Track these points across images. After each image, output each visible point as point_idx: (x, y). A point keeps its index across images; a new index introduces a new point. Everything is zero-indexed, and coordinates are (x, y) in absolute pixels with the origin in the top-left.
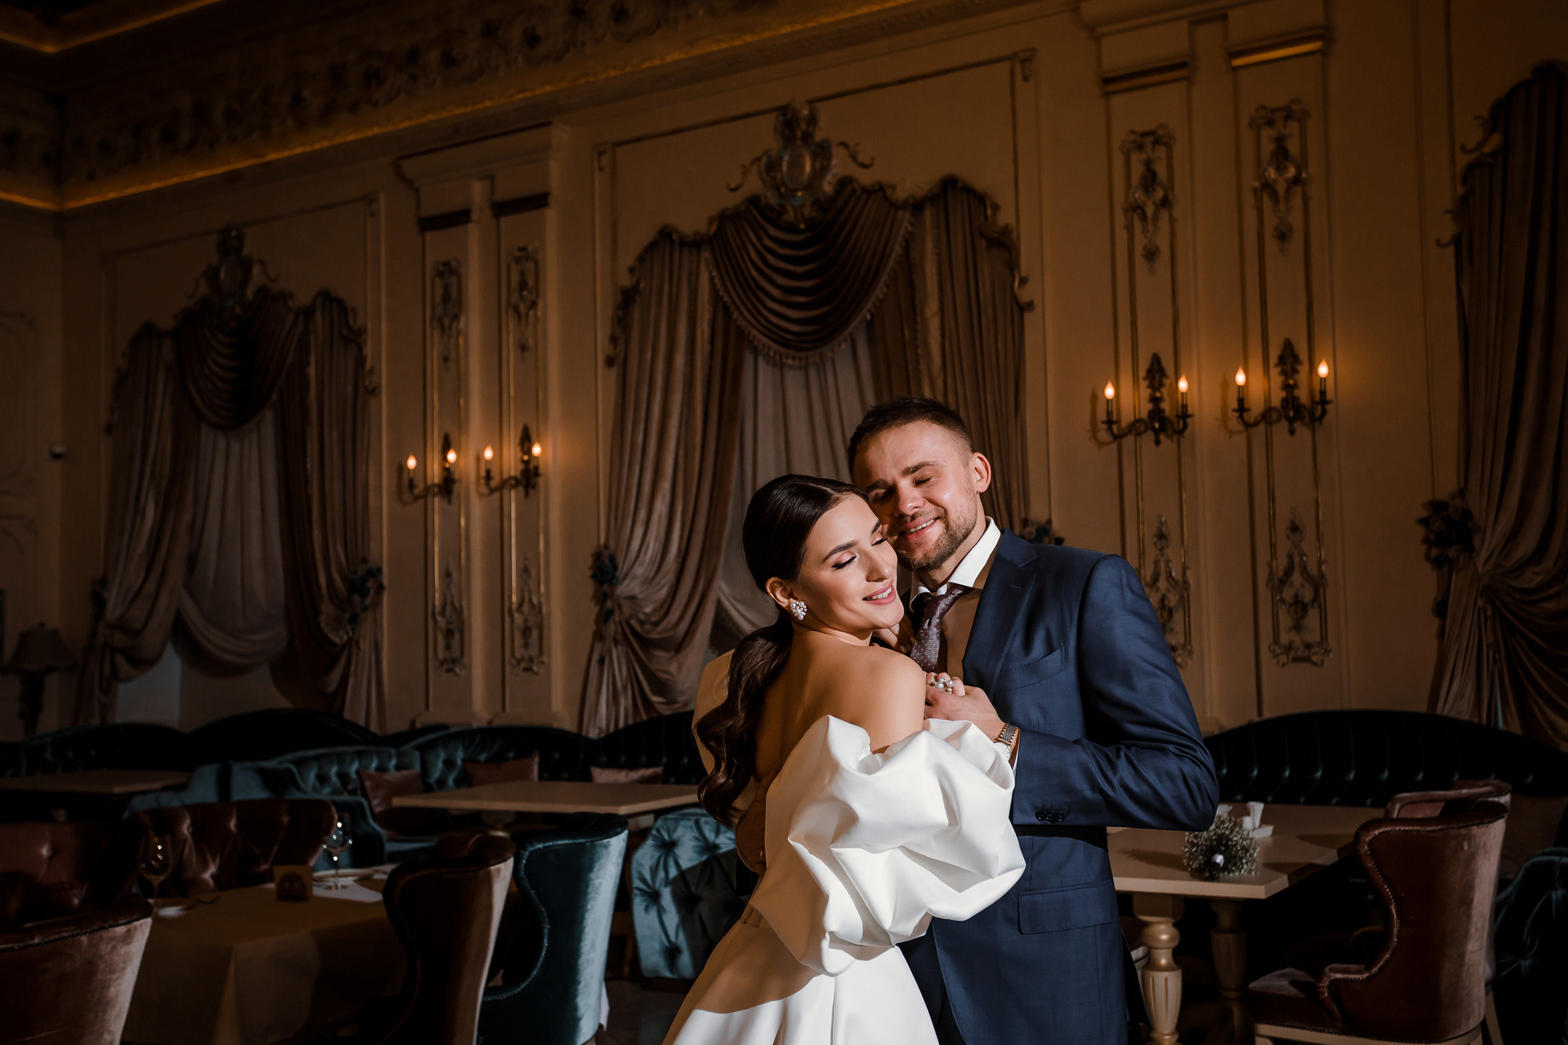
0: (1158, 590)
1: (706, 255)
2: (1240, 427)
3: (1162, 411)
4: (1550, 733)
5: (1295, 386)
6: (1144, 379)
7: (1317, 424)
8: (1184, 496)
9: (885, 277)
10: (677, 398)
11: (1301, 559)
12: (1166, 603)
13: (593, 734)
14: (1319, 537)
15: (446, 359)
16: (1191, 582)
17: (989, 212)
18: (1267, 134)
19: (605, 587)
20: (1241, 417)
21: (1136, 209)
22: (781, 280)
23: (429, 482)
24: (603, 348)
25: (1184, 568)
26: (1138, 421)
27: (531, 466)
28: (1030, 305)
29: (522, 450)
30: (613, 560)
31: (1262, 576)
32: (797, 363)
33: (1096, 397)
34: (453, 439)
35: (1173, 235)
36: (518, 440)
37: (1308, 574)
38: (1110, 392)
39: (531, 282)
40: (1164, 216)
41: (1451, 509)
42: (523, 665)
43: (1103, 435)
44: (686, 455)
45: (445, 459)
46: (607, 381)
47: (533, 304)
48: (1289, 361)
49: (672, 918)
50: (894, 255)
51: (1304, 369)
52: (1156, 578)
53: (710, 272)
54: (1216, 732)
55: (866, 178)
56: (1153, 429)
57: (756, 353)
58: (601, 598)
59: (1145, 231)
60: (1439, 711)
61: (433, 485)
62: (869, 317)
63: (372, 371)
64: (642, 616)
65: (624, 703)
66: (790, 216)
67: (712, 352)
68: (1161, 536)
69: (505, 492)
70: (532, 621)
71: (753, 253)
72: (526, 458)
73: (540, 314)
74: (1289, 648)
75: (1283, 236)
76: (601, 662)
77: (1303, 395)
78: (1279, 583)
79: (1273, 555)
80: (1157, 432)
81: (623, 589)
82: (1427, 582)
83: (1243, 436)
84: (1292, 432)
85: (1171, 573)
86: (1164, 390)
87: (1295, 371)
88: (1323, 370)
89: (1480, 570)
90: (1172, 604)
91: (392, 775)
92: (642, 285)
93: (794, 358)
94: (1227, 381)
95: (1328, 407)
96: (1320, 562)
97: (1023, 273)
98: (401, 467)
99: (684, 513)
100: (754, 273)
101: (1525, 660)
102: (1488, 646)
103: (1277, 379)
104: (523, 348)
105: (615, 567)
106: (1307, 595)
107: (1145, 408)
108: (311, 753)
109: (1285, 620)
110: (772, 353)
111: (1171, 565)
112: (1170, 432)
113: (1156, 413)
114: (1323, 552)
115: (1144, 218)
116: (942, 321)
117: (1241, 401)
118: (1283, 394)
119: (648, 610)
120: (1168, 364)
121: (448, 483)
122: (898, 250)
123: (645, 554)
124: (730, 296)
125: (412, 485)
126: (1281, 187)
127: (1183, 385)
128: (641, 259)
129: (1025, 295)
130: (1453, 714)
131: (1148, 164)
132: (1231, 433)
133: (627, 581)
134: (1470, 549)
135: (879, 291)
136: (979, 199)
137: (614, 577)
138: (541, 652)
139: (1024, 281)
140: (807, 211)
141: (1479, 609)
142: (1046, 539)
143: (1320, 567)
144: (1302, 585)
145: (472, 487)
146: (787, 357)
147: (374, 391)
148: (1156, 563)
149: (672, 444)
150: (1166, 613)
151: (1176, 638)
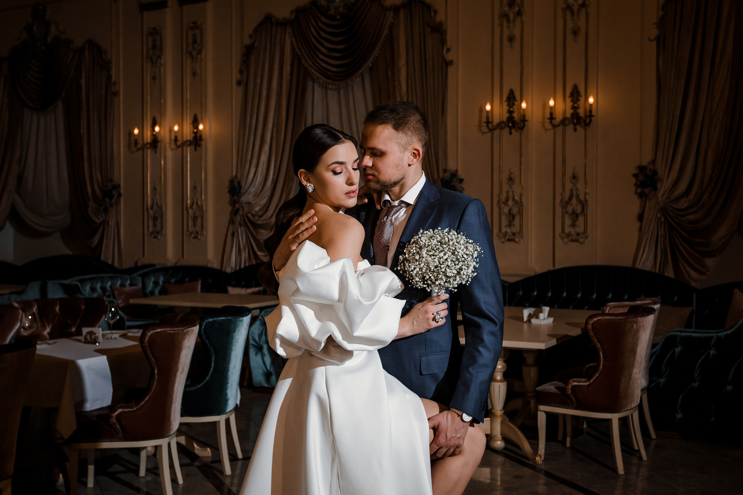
0: (508, 205)
1: (289, 30)
2: (550, 127)
3: (513, 118)
4: (687, 277)
5: (578, 108)
6: (506, 101)
7: (587, 127)
8: (522, 160)
9: (379, 45)
10: (273, 103)
11: (577, 193)
12: (512, 212)
13: (228, 270)
14: (586, 182)
15: (154, 78)
16: (524, 201)
17: (432, 14)
19: (235, 197)
20: (551, 122)
21: (505, 16)
22: (327, 45)
23: (145, 142)
24: (236, 76)
25: (521, 195)
26: (502, 122)
27: (198, 135)
28: (451, 63)
29: (194, 127)
30: (239, 184)
31: (558, 200)
32: (334, 87)
33: (482, 109)
34: (158, 120)
35: (522, 30)
36: (191, 122)
37: (579, 200)
38: (488, 107)
39: (199, 40)
40: (518, 20)
41: (648, 170)
42: (193, 236)
43: (485, 129)
44: (277, 132)
45: (153, 130)
46: (237, 93)
47: (200, 52)
48: (576, 95)
49: (268, 359)
50: (384, 34)
51: (582, 99)
52: (507, 200)
53: (291, 39)
54: (533, 274)
56: (509, 127)
57: (314, 81)
58: (233, 203)
59: (509, 27)
60: (637, 266)
61: (147, 143)
62: (371, 65)
63: (115, 83)
64: (253, 212)
66: (332, 12)
67: (291, 80)
68: (510, 179)
69: (185, 148)
70: (198, 214)
71: (313, 30)
72: (195, 131)
73: (203, 57)
74: (569, 235)
75: (575, 32)
76: (233, 234)
77: (581, 112)
78: (566, 203)
79: (564, 190)
80: (510, 128)
81: (244, 199)
82: (635, 205)
83: (552, 131)
84: (575, 130)
85: (514, 197)
86: (515, 107)
87: (578, 100)
88: (591, 100)
89: (660, 199)
90: (514, 213)
91: (128, 288)
92: (256, 44)
93: (333, 85)
94: (546, 104)
95: (593, 118)
96: (586, 194)
97: (448, 46)
98: (130, 133)
99: (276, 161)
100: (313, 40)
101: (678, 243)
102: (661, 236)
103: (569, 103)
104: (194, 74)
105: (240, 187)
106: (579, 209)
107: (506, 116)
108: (87, 277)
109: (568, 221)
110: (321, 81)
111: (514, 193)
112: (517, 128)
113: (511, 119)
114: (587, 189)
115: (508, 20)
116: (407, 68)
117: (551, 114)
118: (572, 111)
119: (257, 209)
120: (517, 94)
121: (155, 142)
122: (386, 31)
123: (256, 181)
124: (301, 52)
125: (136, 142)
126: (576, 8)
127: (524, 105)
128: (256, 30)
129: (449, 57)
130: (643, 268)
132: (546, 130)
133: (246, 195)
134: (656, 189)
135: (376, 52)
136: (428, 7)
137: (240, 192)
138: (202, 229)
139: (448, 50)
140: (341, 9)
141: (658, 218)
142: (455, 179)
143: (585, 196)
144: (577, 205)
145: (168, 145)
146: (329, 84)
147: (116, 94)
148: (508, 192)
149: (270, 126)
150: (511, 216)
151: (516, 229)
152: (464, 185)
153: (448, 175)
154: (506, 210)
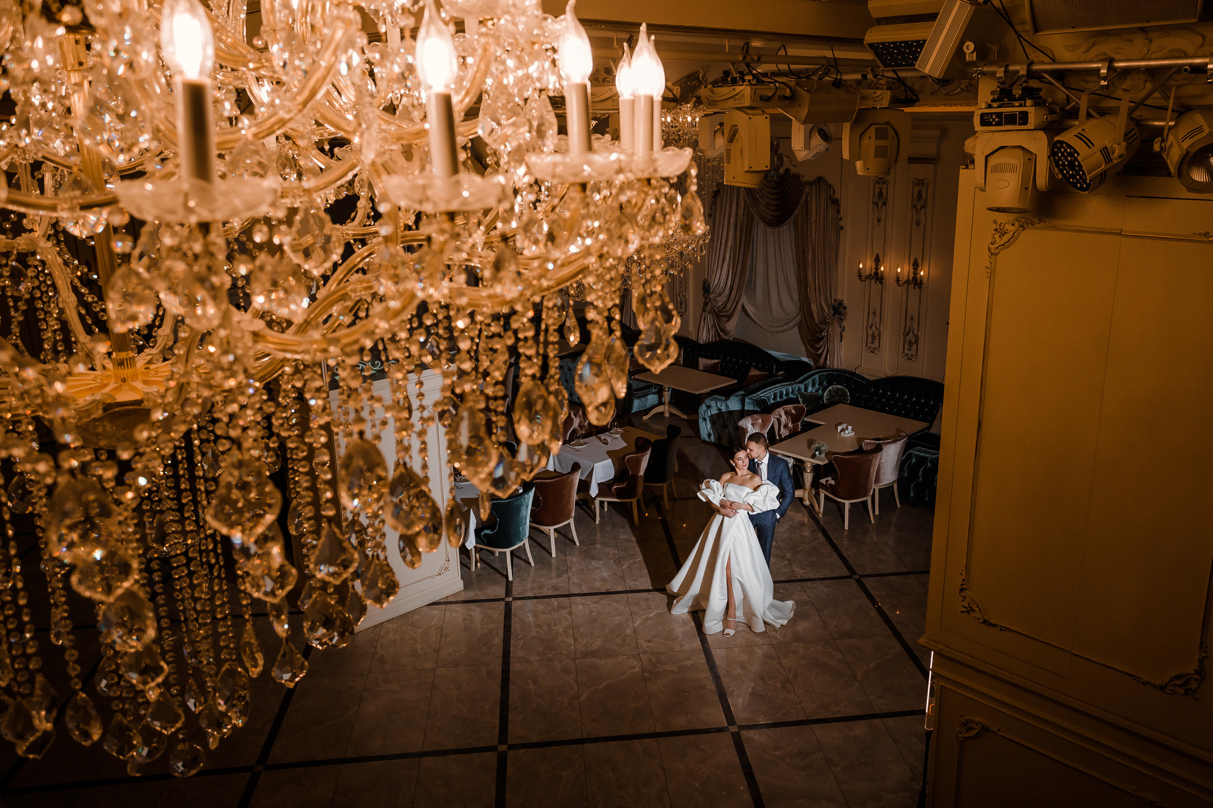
3: (877, 274)
5: (916, 274)
6: (874, 261)
7: (918, 288)
8: (882, 302)
9: (800, 205)
10: (731, 232)
11: (913, 329)
12: (874, 334)
13: (701, 342)
14: (919, 323)
16: (882, 329)
17: (832, 192)
18: (916, 188)
19: (706, 294)
20: (898, 282)
21: (876, 204)
25: (880, 324)
26: (869, 277)
28: (842, 228)
30: (709, 285)
31: (902, 332)
33: (857, 266)
35: (886, 216)
37: (914, 334)
38: (861, 265)
40: (884, 208)
42: (680, 314)
43: (859, 278)
44: (734, 252)
48: (916, 265)
49: (709, 425)
50: (803, 199)
52: (871, 326)
55: (794, 170)
57: (757, 223)
58: (705, 297)
59: (878, 212)
62: (795, 218)
64: (718, 305)
65: (712, 333)
67: (743, 219)
70: (683, 301)
74: (907, 355)
75: (918, 224)
76: (704, 320)
78: (906, 335)
79: (905, 326)
80: (874, 281)
81: (712, 296)
84: (914, 288)
85: (876, 325)
86: (878, 268)
87: (916, 270)
88: (922, 273)
90: (876, 335)
92: (721, 191)
93: (769, 228)
95: (923, 285)
96: (918, 331)
97: (841, 216)
99: (732, 273)
103: (911, 270)
105: (710, 288)
106: (913, 340)
109: (907, 346)
110: (762, 225)
111: (876, 323)
112: (879, 282)
114: (919, 328)
115: (878, 207)
116: (815, 226)
117: (899, 277)
118: (912, 277)
119: (720, 304)
120: (880, 260)
122: (804, 197)
123: (720, 283)
126: (919, 207)
127: (884, 268)
129: (842, 223)
131: (880, 189)
133: (713, 293)
135: (797, 211)
136: (830, 186)
137: (709, 291)
138: (686, 311)
139: (841, 219)
140: (774, 179)
142: (841, 308)
143: (918, 333)
144: (912, 337)
148: (872, 321)
149: (728, 250)
150: (873, 337)
151: (876, 345)
152: (848, 311)
153: (836, 304)
154: (870, 332)
